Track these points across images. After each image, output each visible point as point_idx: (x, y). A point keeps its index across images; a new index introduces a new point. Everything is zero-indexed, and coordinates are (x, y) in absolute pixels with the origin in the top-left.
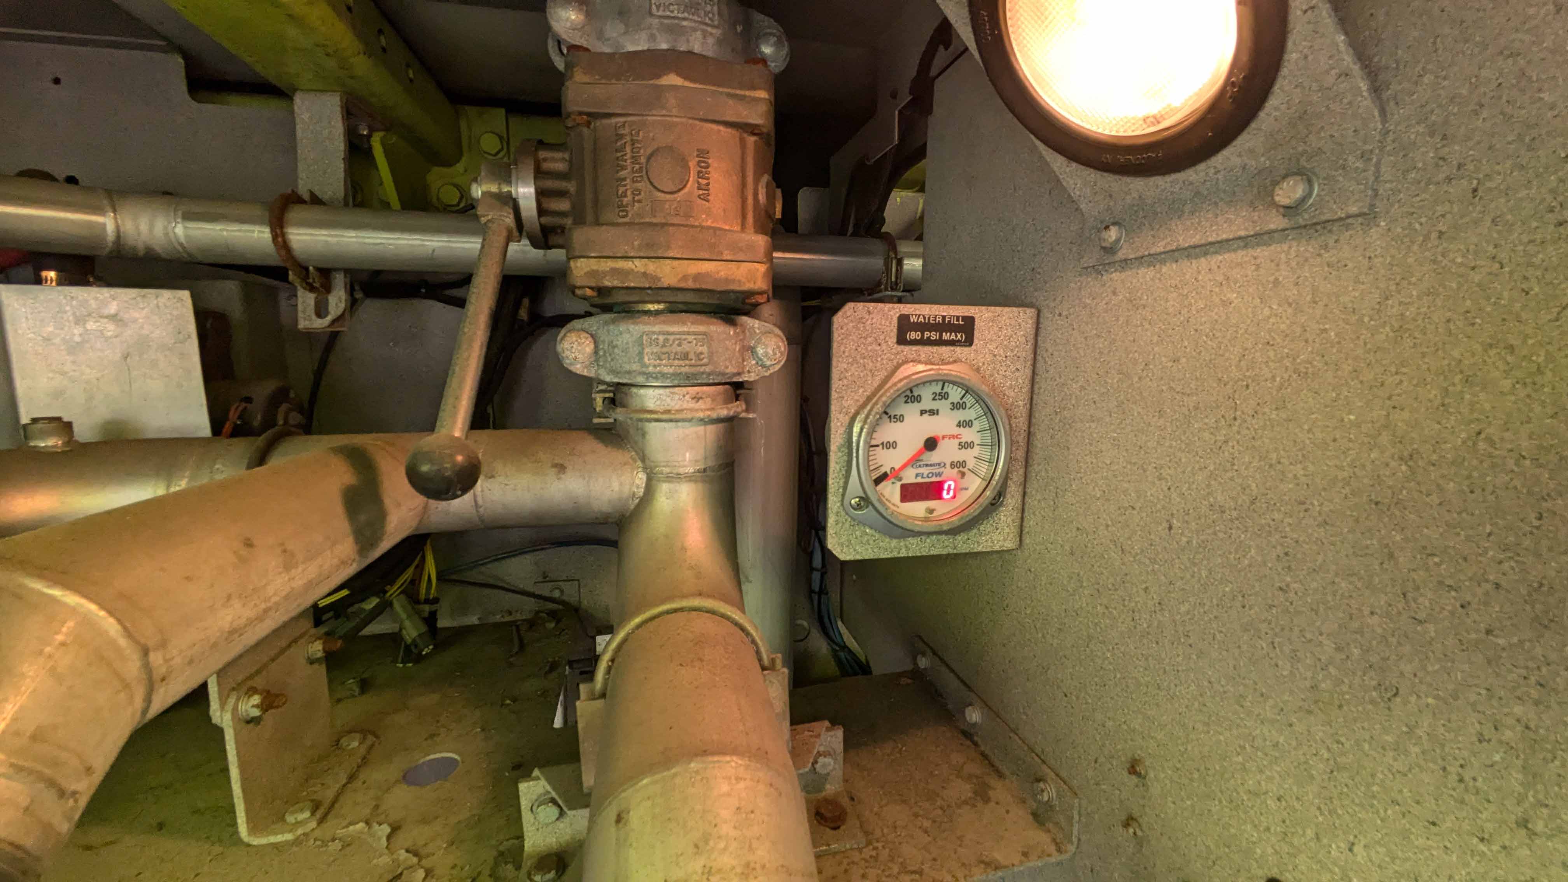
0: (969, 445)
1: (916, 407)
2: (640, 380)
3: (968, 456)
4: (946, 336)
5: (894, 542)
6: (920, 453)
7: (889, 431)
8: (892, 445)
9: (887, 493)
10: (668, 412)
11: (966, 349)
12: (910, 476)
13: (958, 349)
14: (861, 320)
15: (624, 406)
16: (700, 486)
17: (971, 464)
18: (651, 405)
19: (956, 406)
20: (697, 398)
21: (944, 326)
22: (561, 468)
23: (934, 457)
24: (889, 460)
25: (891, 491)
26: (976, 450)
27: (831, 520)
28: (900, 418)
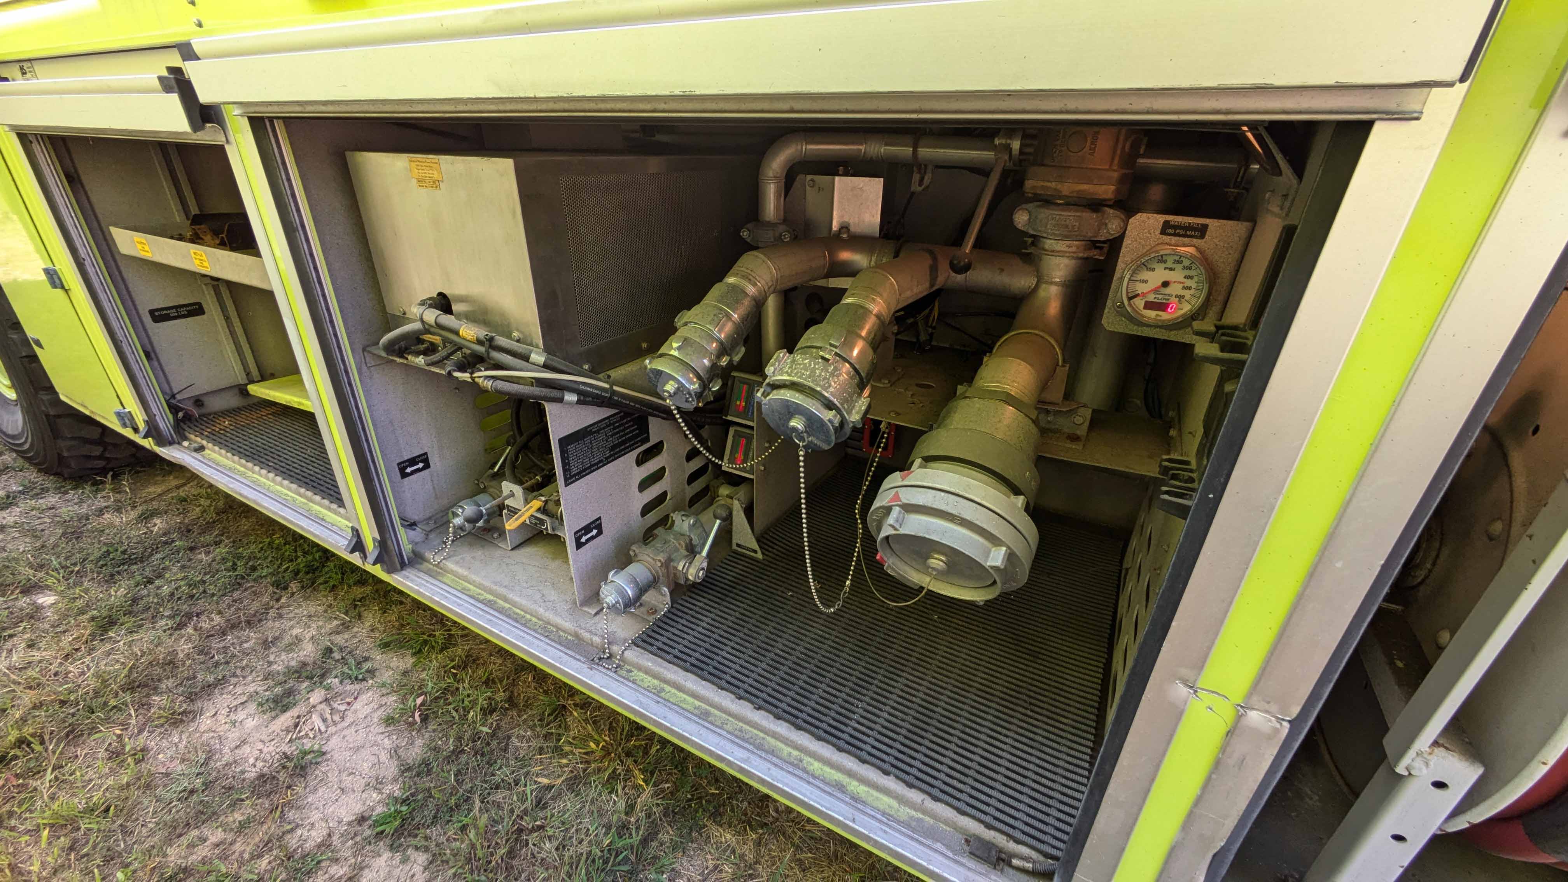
0: (1189, 288)
1: (1163, 265)
2: (1045, 235)
3: (1187, 294)
4: (1188, 233)
5: (1135, 327)
6: (1159, 287)
7: (1145, 275)
8: (1146, 282)
9: (1137, 303)
10: (1053, 251)
11: (1200, 241)
12: (1151, 298)
13: (1195, 240)
14: (1144, 222)
15: (1036, 246)
16: (1060, 288)
17: (1187, 297)
18: (1047, 247)
19: (1185, 268)
20: (1069, 246)
21: (1190, 227)
22: (1002, 270)
23: (1167, 290)
24: (1141, 288)
25: (1139, 303)
26: (1192, 292)
27: (1106, 311)
28: (1153, 270)
